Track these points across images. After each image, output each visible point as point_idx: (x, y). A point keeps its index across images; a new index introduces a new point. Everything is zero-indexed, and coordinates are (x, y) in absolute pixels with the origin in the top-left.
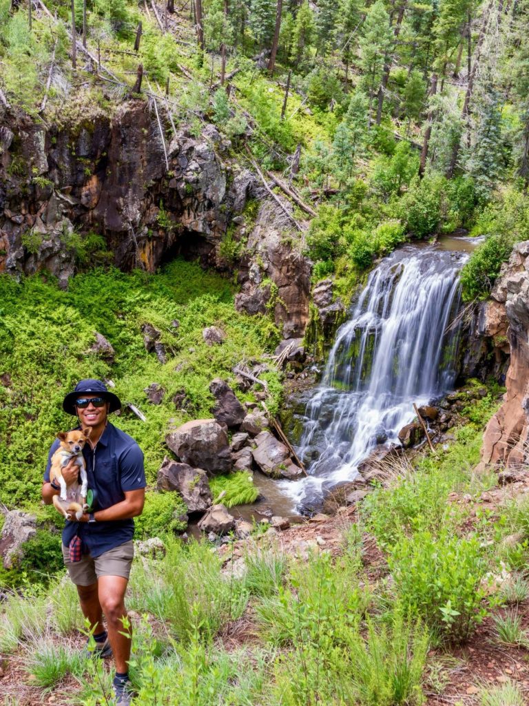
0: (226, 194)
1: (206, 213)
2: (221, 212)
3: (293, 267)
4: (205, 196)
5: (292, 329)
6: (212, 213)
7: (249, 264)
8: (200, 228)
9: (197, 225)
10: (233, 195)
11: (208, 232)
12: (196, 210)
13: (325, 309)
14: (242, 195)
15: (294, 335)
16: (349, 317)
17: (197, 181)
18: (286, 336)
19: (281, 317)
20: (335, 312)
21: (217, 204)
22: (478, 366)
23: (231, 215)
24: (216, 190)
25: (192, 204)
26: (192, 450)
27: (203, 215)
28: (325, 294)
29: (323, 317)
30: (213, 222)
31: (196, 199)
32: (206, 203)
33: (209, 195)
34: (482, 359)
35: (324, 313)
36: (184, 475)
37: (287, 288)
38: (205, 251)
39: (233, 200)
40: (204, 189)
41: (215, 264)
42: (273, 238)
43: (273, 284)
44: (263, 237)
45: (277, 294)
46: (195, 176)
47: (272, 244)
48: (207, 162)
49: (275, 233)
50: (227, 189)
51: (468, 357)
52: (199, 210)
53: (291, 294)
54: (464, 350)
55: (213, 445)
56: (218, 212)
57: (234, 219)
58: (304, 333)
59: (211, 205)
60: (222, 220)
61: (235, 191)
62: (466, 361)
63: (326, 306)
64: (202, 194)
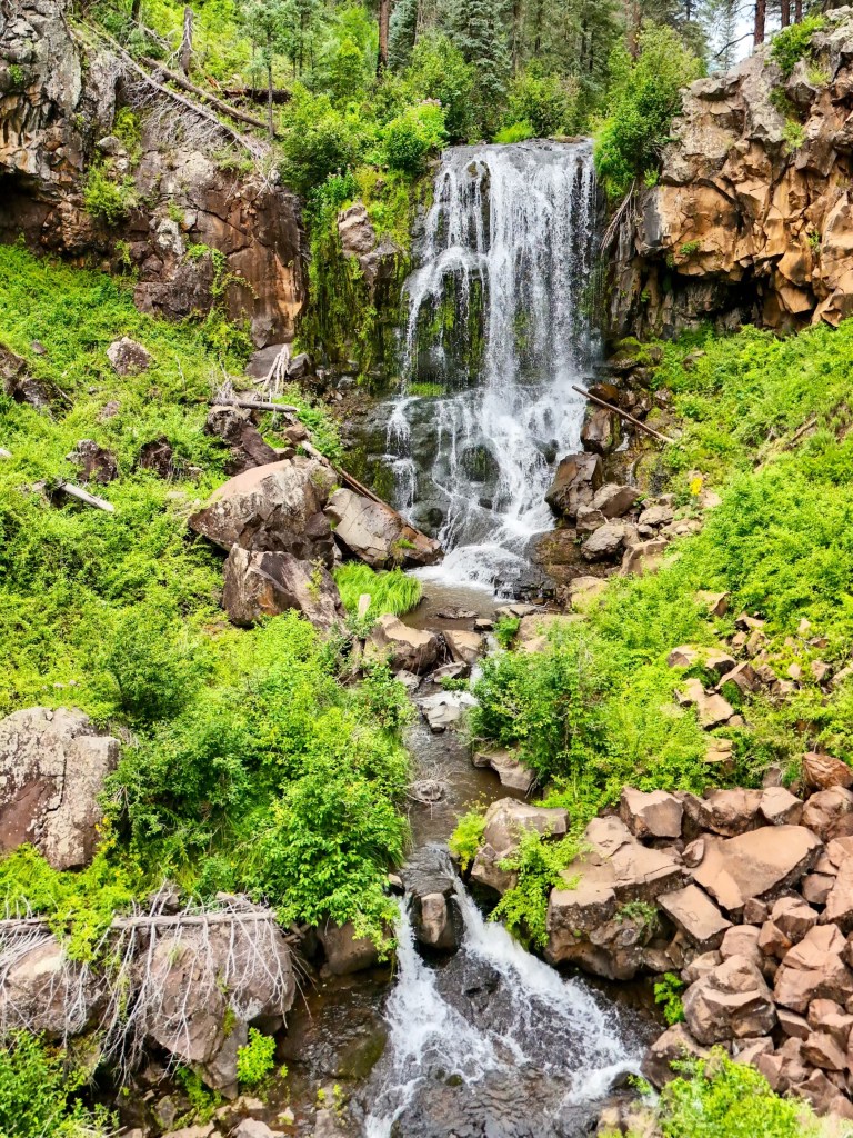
0: (82, 92)
1: (42, 132)
2: (76, 129)
3: (253, 211)
4: (44, 95)
5: (269, 327)
6: (56, 130)
7: (152, 223)
8: (30, 167)
9: (25, 159)
10: (94, 95)
11: (46, 173)
12: (24, 126)
13: (372, 254)
14: (110, 97)
15: (274, 339)
16: (416, 264)
17: (32, 59)
18: (261, 344)
19: (243, 310)
20: (393, 255)
21: (68, 110)
22: (631, 316)
23: (93, 134)
24: (64, 81)
25: (17, 112)
26: (268, 530)
27: (37, 138)
28: (363, 229)
29: (374, 269)
30: (59, 151)
31: (27, 99)
32: (46, 109)
33: (53, 91)
34: (633, 303)
35: (372, 261)
36: (290, 573)
37: (244, 252)
38: (35, 219)
39: (94, 104)
40: (43, 78)
41: (61, 243)
42: (196, 166)
43: (216, 251)
44: (172, 168)
45: (227, 267)
46: (29, 46)
47: (199, 176)
48: (49, 21)
49: (198, 156)
50: (84, 82)
51: (616, 301)
52: (30, 126)
53: (254, 263)
54: (610, 289)
55: (299, 514)
56: (70, 128)
57: (102, 142)
58: (290, 331)
59: (56, 111)
60: (75, 146)
61: (95, 87)
62: (614, 310)
63: (370, 249)
64: (38, 89)
